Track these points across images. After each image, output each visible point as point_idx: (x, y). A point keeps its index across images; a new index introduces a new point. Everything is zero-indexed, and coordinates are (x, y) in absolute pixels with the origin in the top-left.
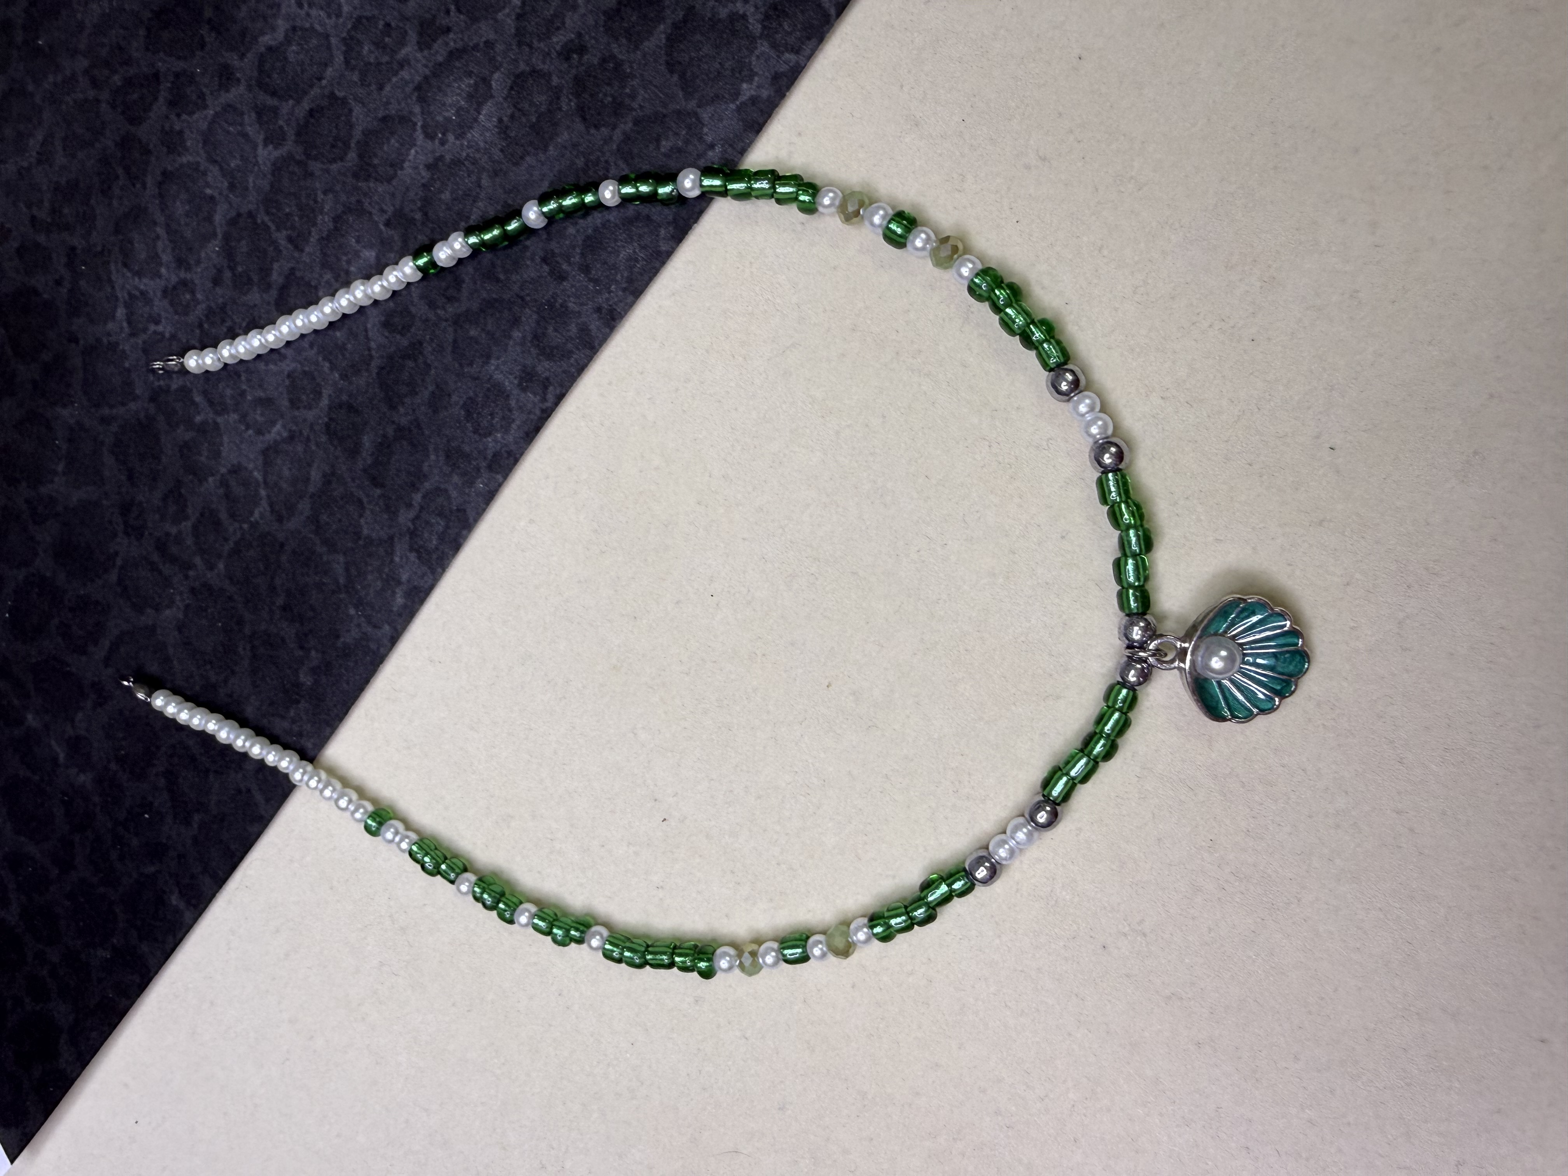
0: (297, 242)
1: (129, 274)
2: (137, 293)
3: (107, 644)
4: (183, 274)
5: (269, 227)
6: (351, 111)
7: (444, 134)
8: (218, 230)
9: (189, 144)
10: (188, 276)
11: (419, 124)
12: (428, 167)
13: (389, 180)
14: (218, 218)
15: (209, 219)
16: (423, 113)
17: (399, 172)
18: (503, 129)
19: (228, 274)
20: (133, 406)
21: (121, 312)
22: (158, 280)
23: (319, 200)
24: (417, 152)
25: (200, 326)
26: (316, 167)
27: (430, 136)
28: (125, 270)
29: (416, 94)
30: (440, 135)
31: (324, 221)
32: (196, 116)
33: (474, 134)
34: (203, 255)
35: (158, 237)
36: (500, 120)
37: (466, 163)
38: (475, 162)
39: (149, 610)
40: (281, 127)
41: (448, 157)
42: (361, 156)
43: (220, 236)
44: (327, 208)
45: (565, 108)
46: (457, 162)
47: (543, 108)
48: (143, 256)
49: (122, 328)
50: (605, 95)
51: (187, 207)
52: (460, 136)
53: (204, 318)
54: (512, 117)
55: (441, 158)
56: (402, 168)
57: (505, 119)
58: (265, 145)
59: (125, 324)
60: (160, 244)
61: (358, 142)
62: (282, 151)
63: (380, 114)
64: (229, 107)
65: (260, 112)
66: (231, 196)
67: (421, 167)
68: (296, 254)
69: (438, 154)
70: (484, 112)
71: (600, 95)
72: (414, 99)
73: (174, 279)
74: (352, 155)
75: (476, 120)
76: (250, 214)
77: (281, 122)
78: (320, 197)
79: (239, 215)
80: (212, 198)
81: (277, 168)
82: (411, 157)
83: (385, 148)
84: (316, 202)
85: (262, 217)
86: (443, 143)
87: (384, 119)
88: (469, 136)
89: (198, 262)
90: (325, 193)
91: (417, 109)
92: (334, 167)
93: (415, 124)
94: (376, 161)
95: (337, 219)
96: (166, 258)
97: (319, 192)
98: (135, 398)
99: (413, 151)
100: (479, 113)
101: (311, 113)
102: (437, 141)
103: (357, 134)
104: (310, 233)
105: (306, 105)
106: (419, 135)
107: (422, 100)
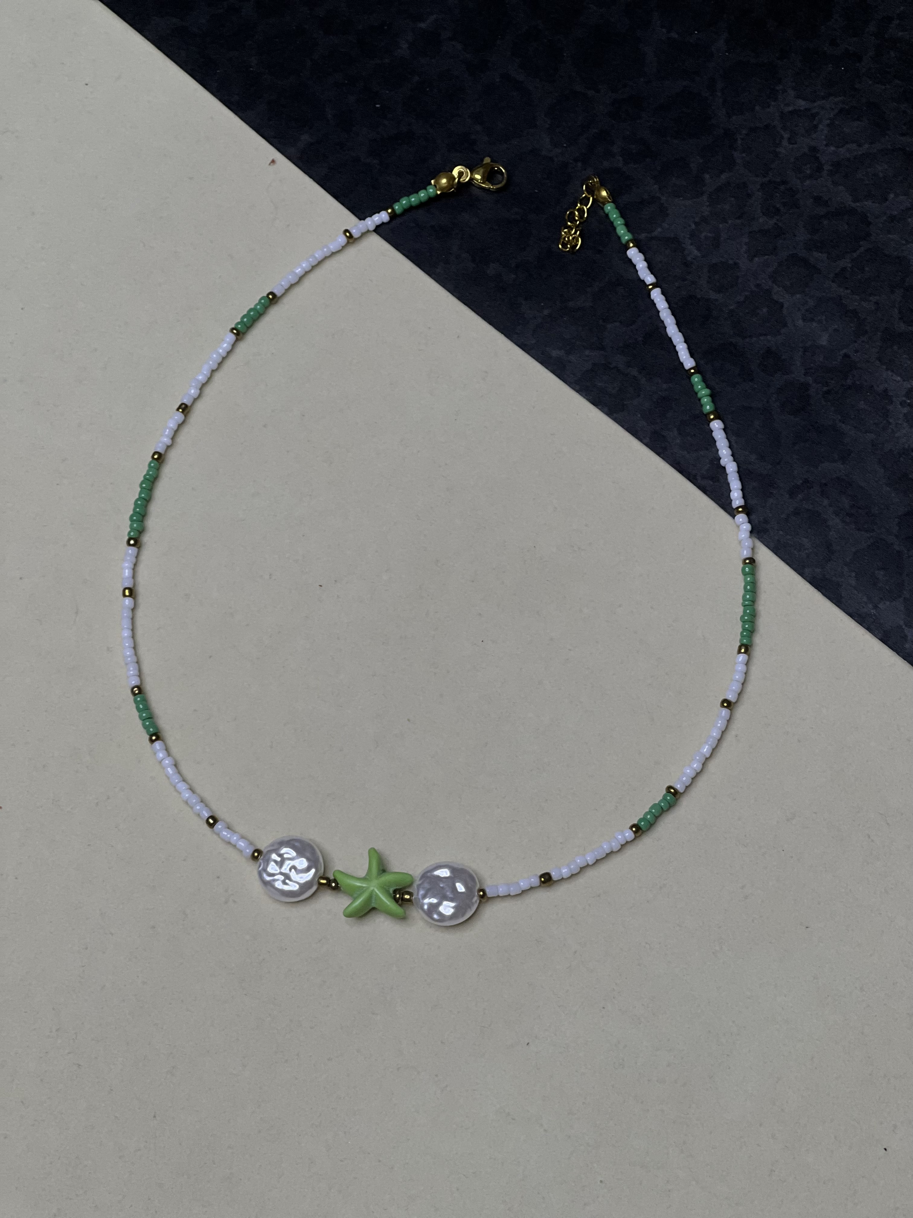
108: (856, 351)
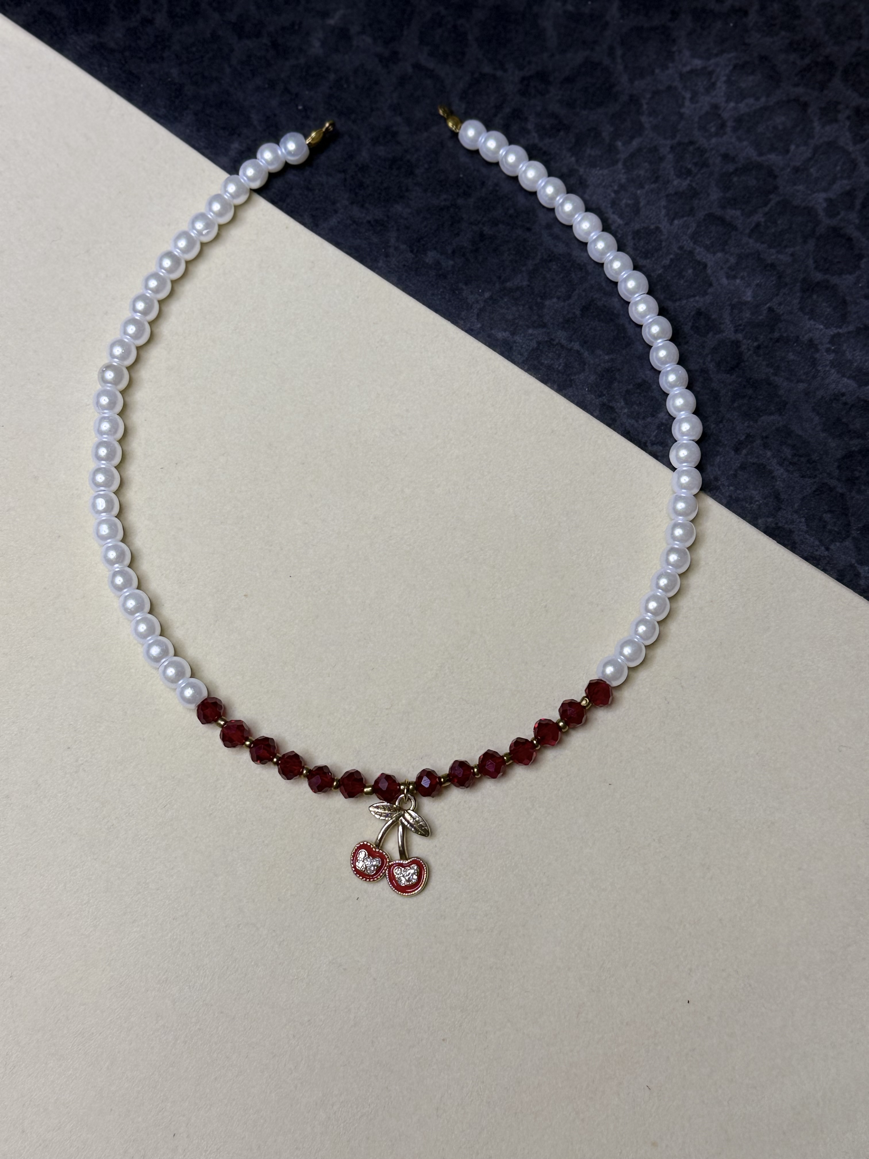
0: (756, 230)
1: (727, 71)
2: (713, 80)
3: (431, 65)
4: (730, 124)
10: (728, 129)
14: (773, 157)
15: (773, 149)
20: (624, 79)
21: (698, 63)
22: (724, 99)
23: (787, 250)
28: (731, 67)
31: (772, 256)
35: (757, 99)
36: (843, 395)
42: (818, 283)
43: (759, 159)
46: (814, 363)
48: (743, 85)
49: (684, 65)
56: (810, 319)
57: (844, 398)
59: (688, 68)
60: (751, 101)
66: (789, 170)
69: (819, 347)
73: (725, 115)
74: (819, 276)
79: (775, 177)
80: (787, 151)
85: (774, 199)
89: (740, 139)
96: (743, 107)
98: (631, 81)
104: (763, 243)
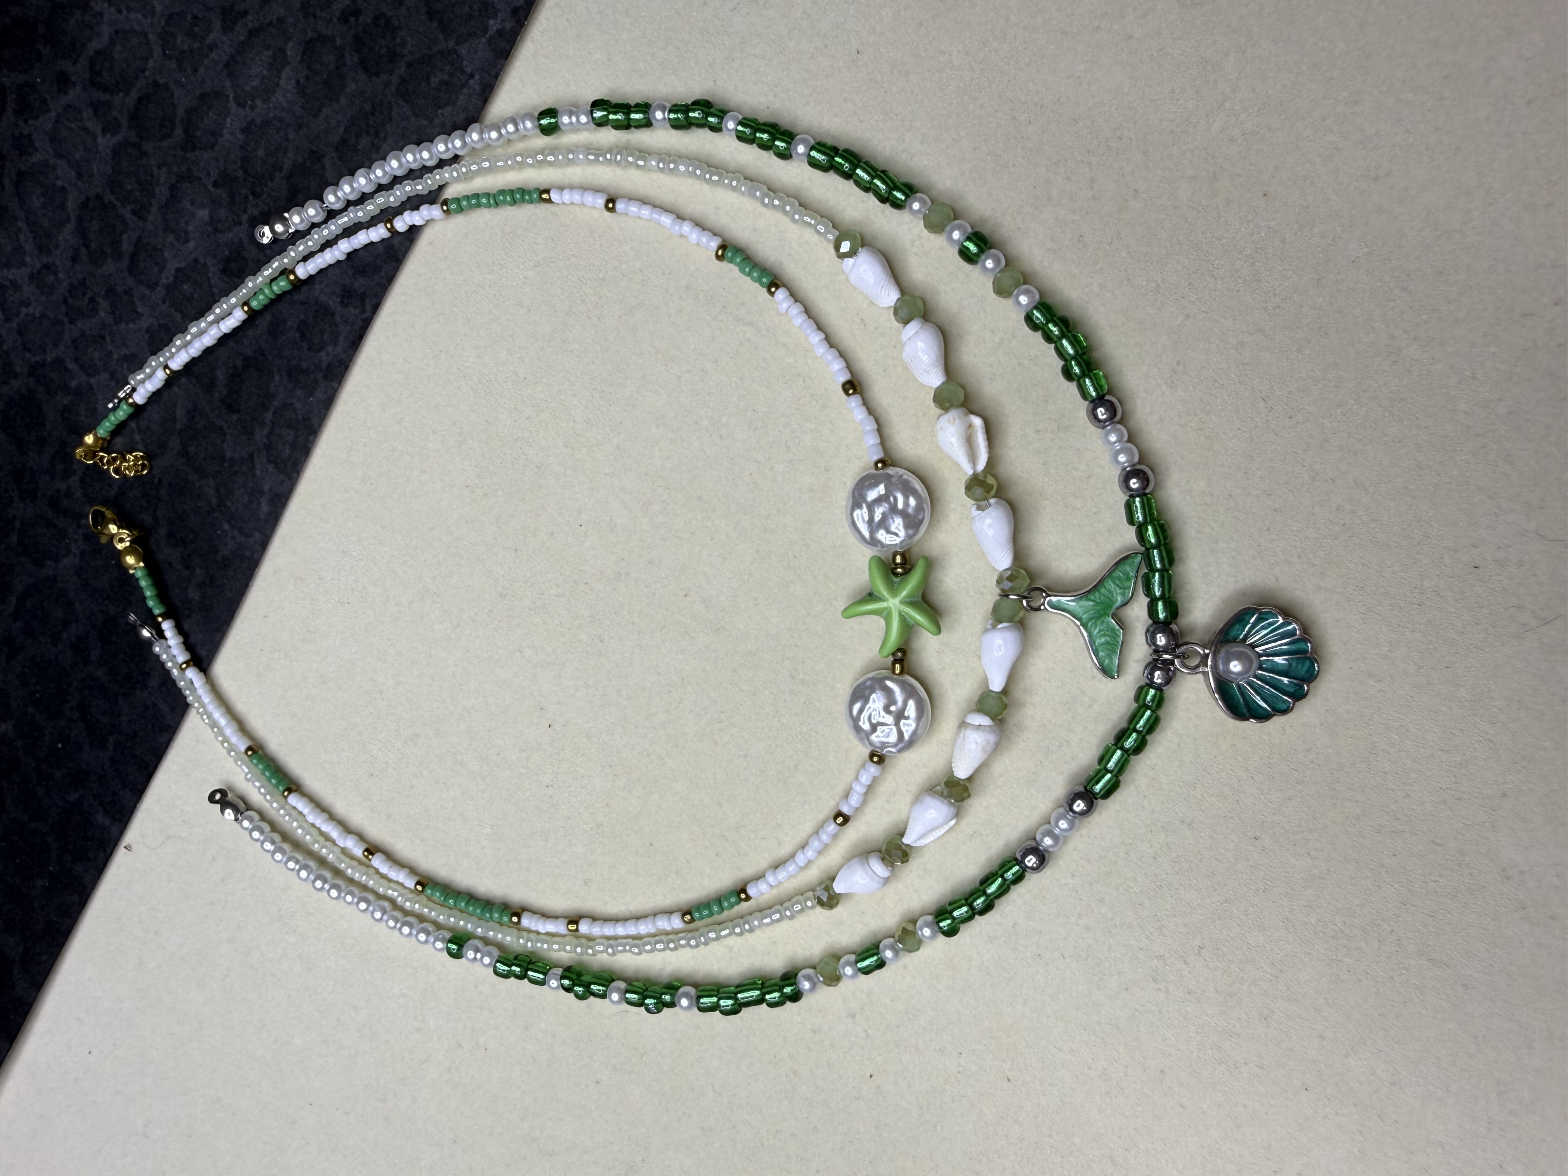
5: (114, 205)
6: (173, 94)
7: (253, 101)
8: (72, 216)
9: (37, 144)
11: (231, 96)
12: (243, 131)
13: (212, 147)
16: (233, 86)
17: (220, 140)
18: (301, 89)
19: (83, 251)
24: (232, 120)
25: (65, 301)
26: (148, 146)
27: (241, 105)
29: (226, 71)
30: (249, 102)
32: (41, 120)
33: (278, 97)
34: (60, 238)
37: (274, 122)
38: (281, 120)
39: (49, 562)
40: (115, 118)
41: (258, 121)
44: (162, 180)
45: (349, 63)
47: (332, 67)
50: (381, 47)
51: (42, 200)
52: (266, 100)
53: (68, 295)
54: (307, 78)
55: (253, 121)
58: (104, 136)
61: (182, 119)
62: (117, 138)
63: (198, 93)
64: (68, 107)
65: (96, 108)
67: (237, 131)
68: (141, 224)
70: (283, 77)
71: (377, 48)
72: (224, 75)
75: (278, 85)
76: (98, 197)
77: (115, 113)
78: (155, 171)
81: (116, 153)
82: (228, 125)
83: (205, 120)
84: (152, 176)
86: (252, 108)
87: (203, 96)
88: (273, 99)
90: (159, 167)
91: (228, 84)
92: (165, 144)
93: (228, 96)
94: (199, 133)
95: (172, 188)
97: (154, 168)
99: (229, 120)
100: (280, 78)
101: (140, 100)
102: (247, 108)
103: (181, 112)
105: (134, 95)
106: (232, 105)
107: (231, 75)
108: (209, 174)
